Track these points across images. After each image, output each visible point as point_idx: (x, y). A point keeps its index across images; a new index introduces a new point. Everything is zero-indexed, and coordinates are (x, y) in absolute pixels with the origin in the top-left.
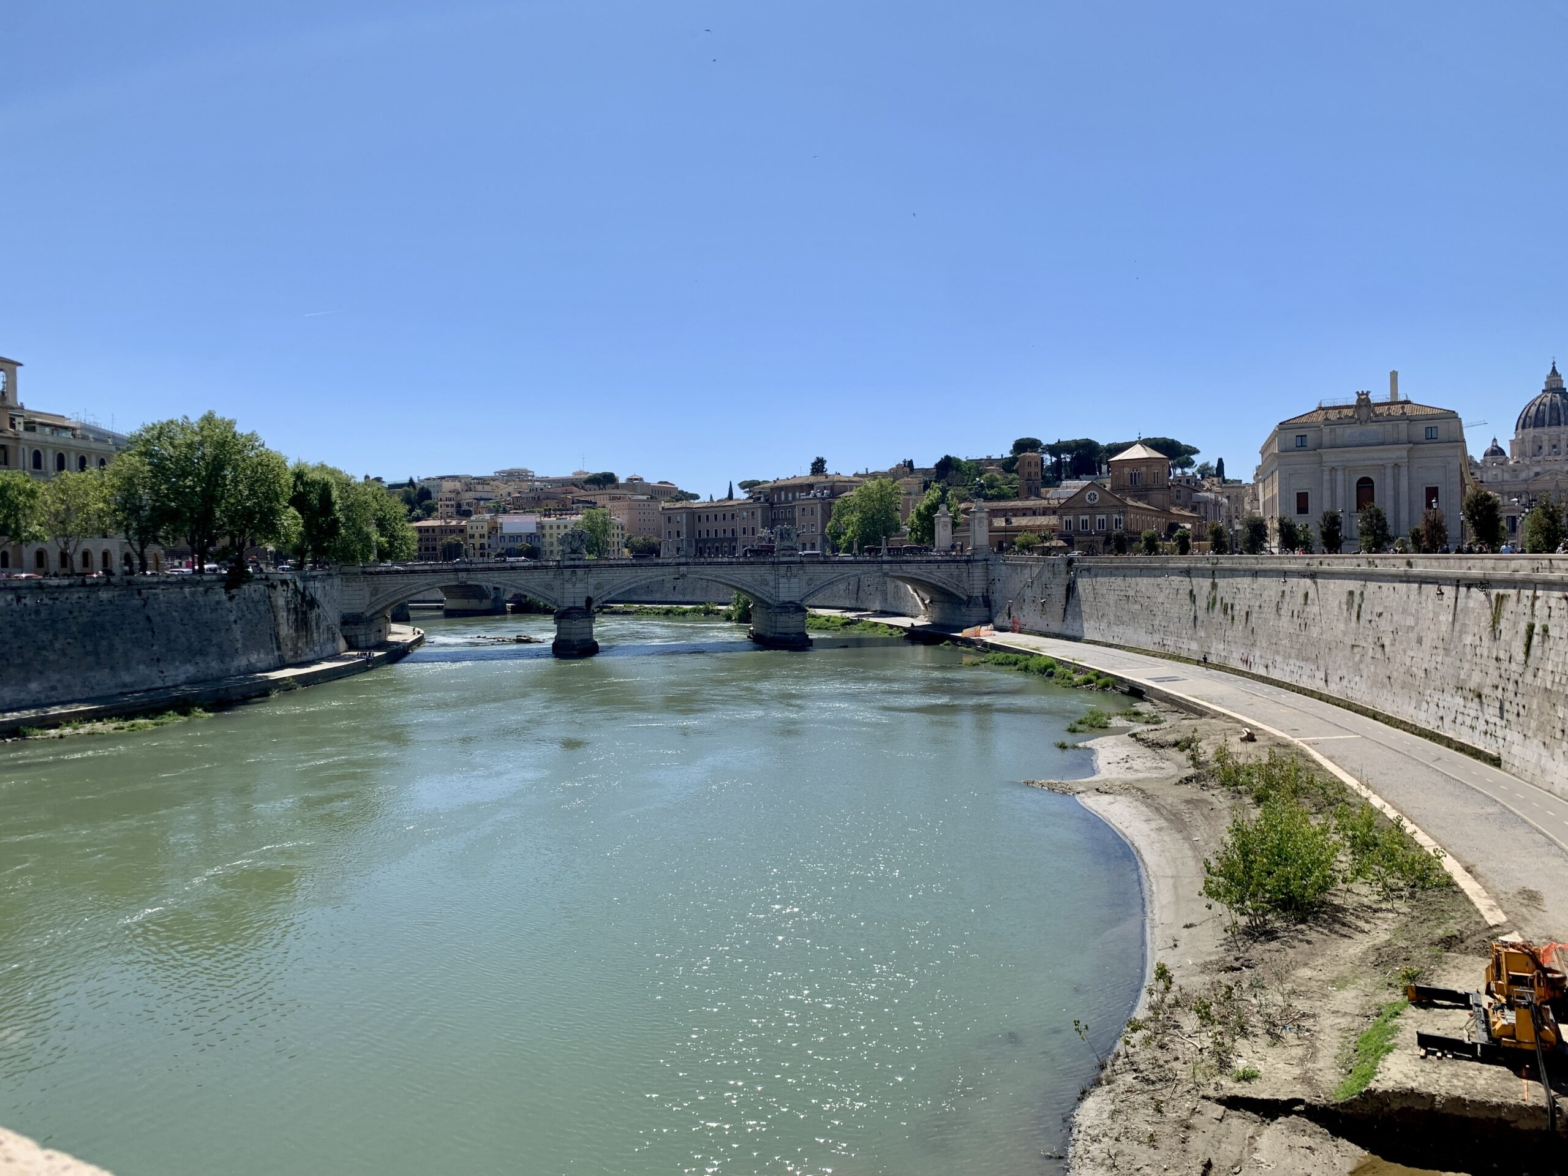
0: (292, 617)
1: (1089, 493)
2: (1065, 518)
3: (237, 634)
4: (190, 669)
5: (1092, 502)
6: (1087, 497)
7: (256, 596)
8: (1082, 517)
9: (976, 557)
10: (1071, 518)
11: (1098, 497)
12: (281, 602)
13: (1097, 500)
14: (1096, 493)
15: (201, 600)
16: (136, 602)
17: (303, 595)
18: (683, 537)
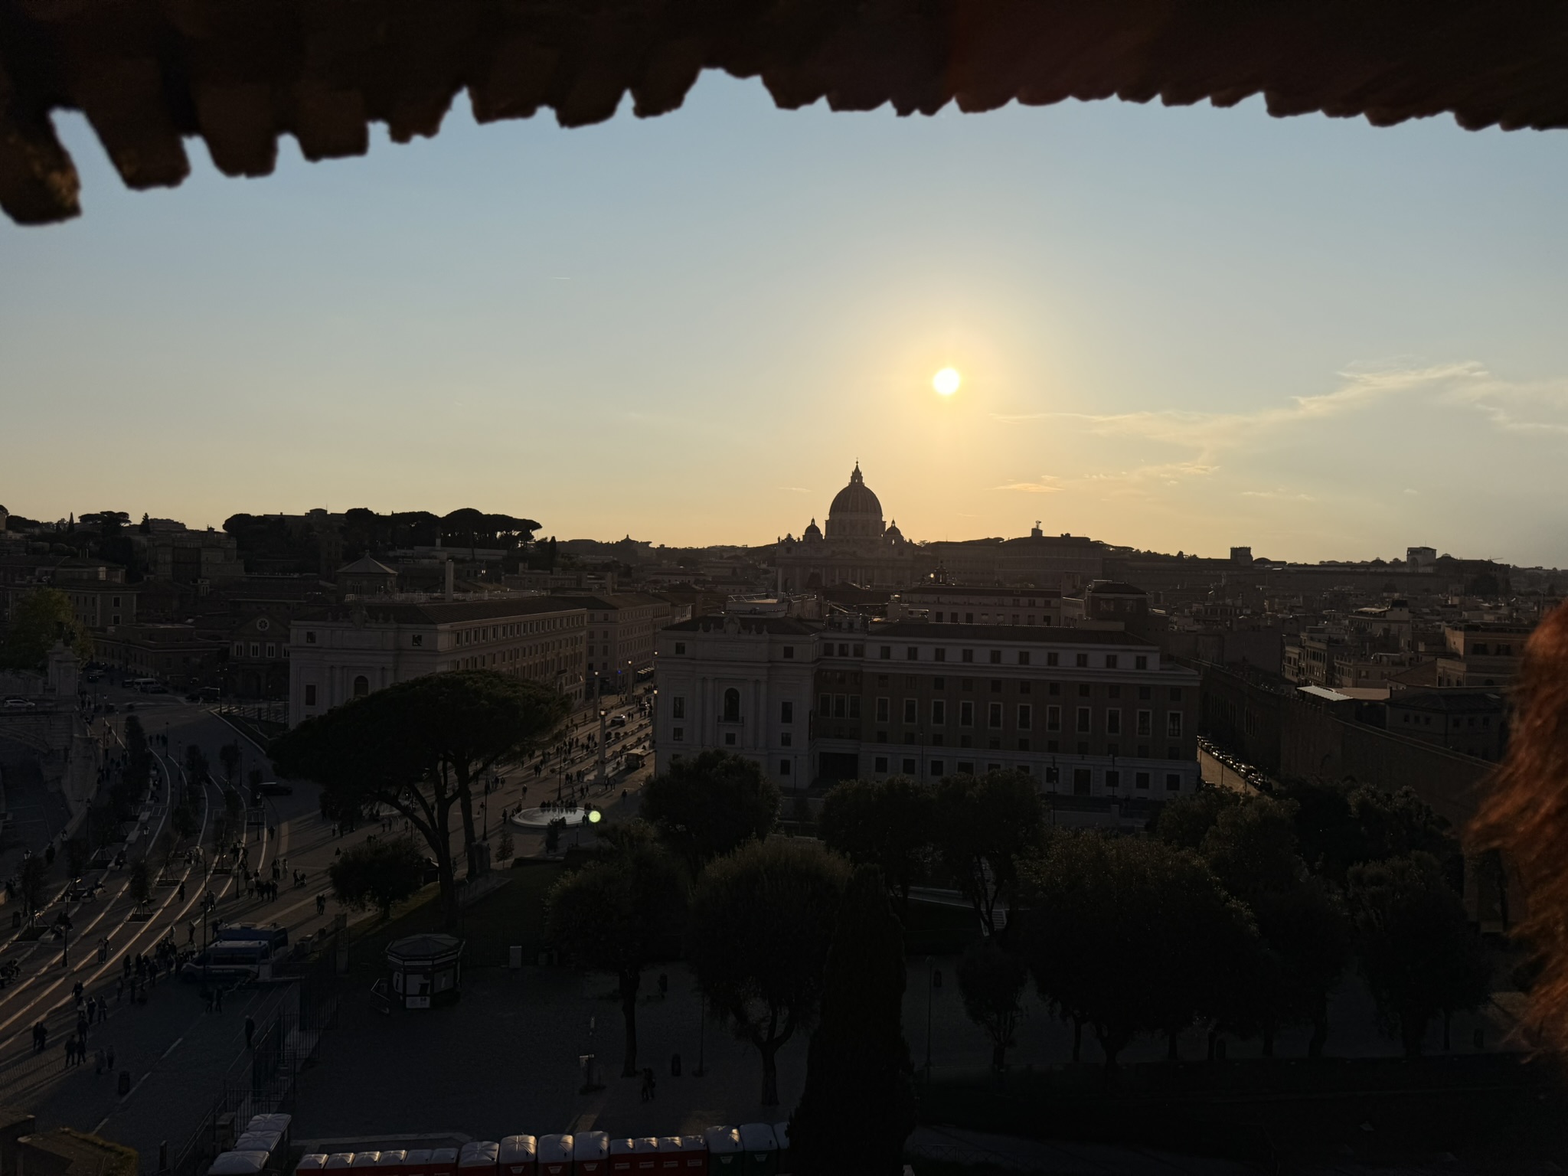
1: (259, 621)
2: (236, 644)
5: (263, 630)
6: (258, 625)
8: (252, 644)
10: (241, 644)
13: (267, 628)
14: (267, 621)
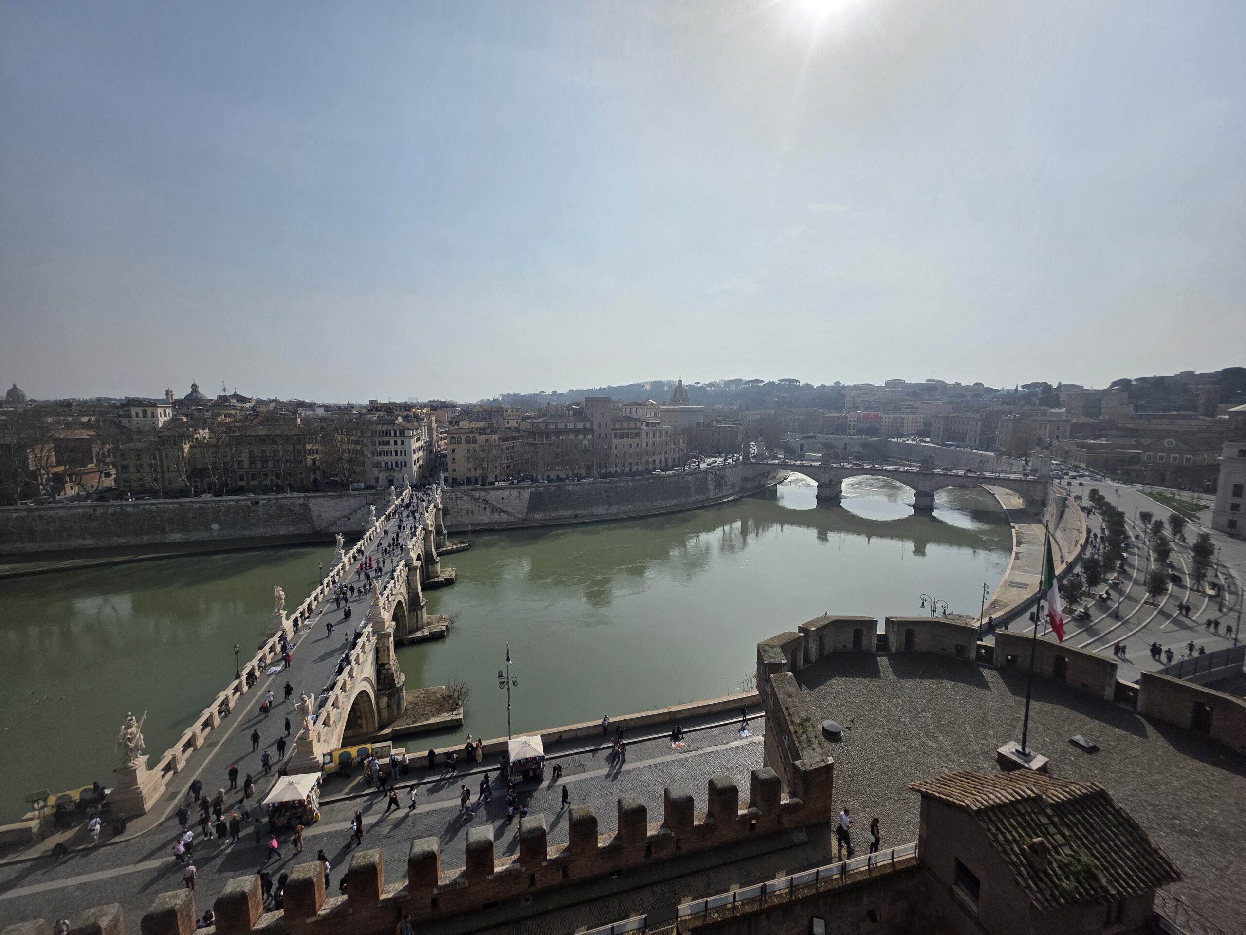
0: (714, 483)
2: (1147, 453)
3: (693, 490)
4: (675, 501)
7: (701, 477)
9: (1040, 480)
10: (1151, 454)
11: (1174, 443)
12: (710, 478)
15: (681, 480)
16: (660, 482)
17: (719, 476)
18: (942, 430)
